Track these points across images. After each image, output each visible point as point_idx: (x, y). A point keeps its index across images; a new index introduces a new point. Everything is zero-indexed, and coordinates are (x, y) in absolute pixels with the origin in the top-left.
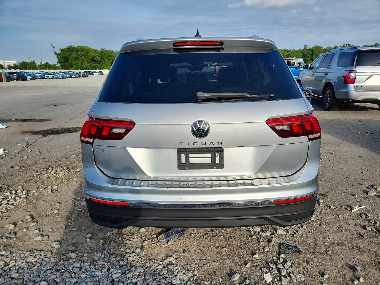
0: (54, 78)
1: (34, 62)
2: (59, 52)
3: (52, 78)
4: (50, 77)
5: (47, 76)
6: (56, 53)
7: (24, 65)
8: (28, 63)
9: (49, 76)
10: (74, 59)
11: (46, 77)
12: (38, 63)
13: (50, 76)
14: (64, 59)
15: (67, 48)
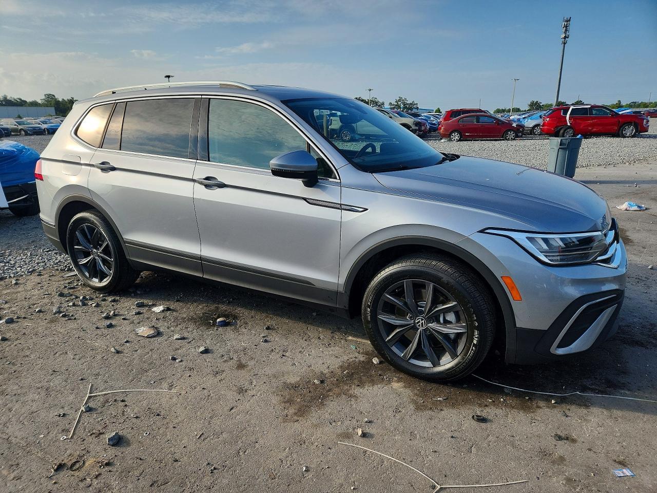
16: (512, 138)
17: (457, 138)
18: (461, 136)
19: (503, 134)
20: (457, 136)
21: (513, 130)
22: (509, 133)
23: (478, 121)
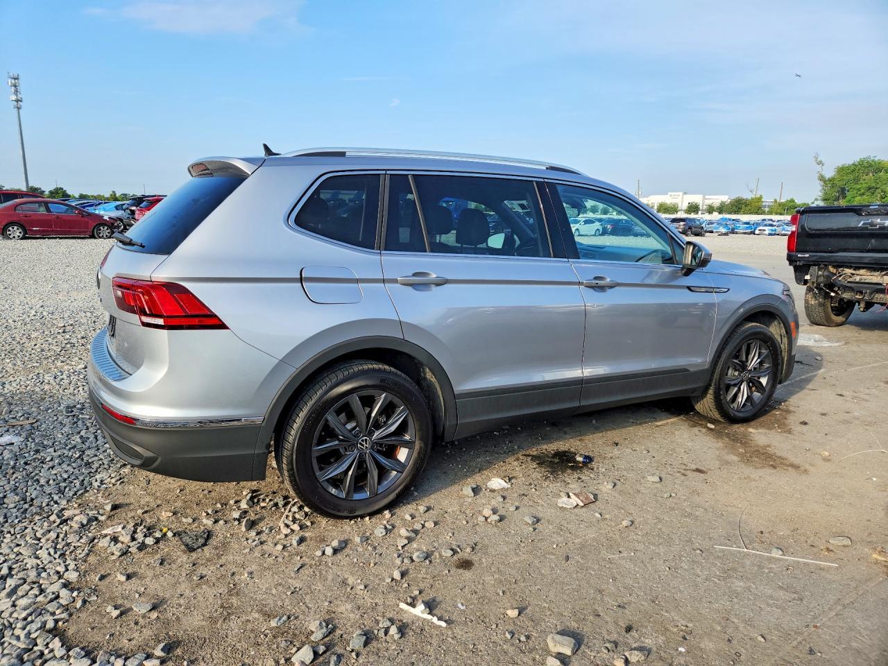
0: (775, 234)
1: (761, 197)
2: (829, 173)
3: (770, 235)
4: (767, 232)
5: (760, 230)
6: (822, 178)
7: (738, 206)
8: (747, 200)
9: (764, 230)
10: (862, 191)
11: (757, 232)
12: (768, 199)
13: (768, 230)
14: (838, 192)
15: (853, 165)
16: (107, 236)
17: (18, 234)
18: (26, 233)
19: (94, 229)
20: (18, 231)
21: (106, 225)
22: (102, 228)
23: (48, 210)
